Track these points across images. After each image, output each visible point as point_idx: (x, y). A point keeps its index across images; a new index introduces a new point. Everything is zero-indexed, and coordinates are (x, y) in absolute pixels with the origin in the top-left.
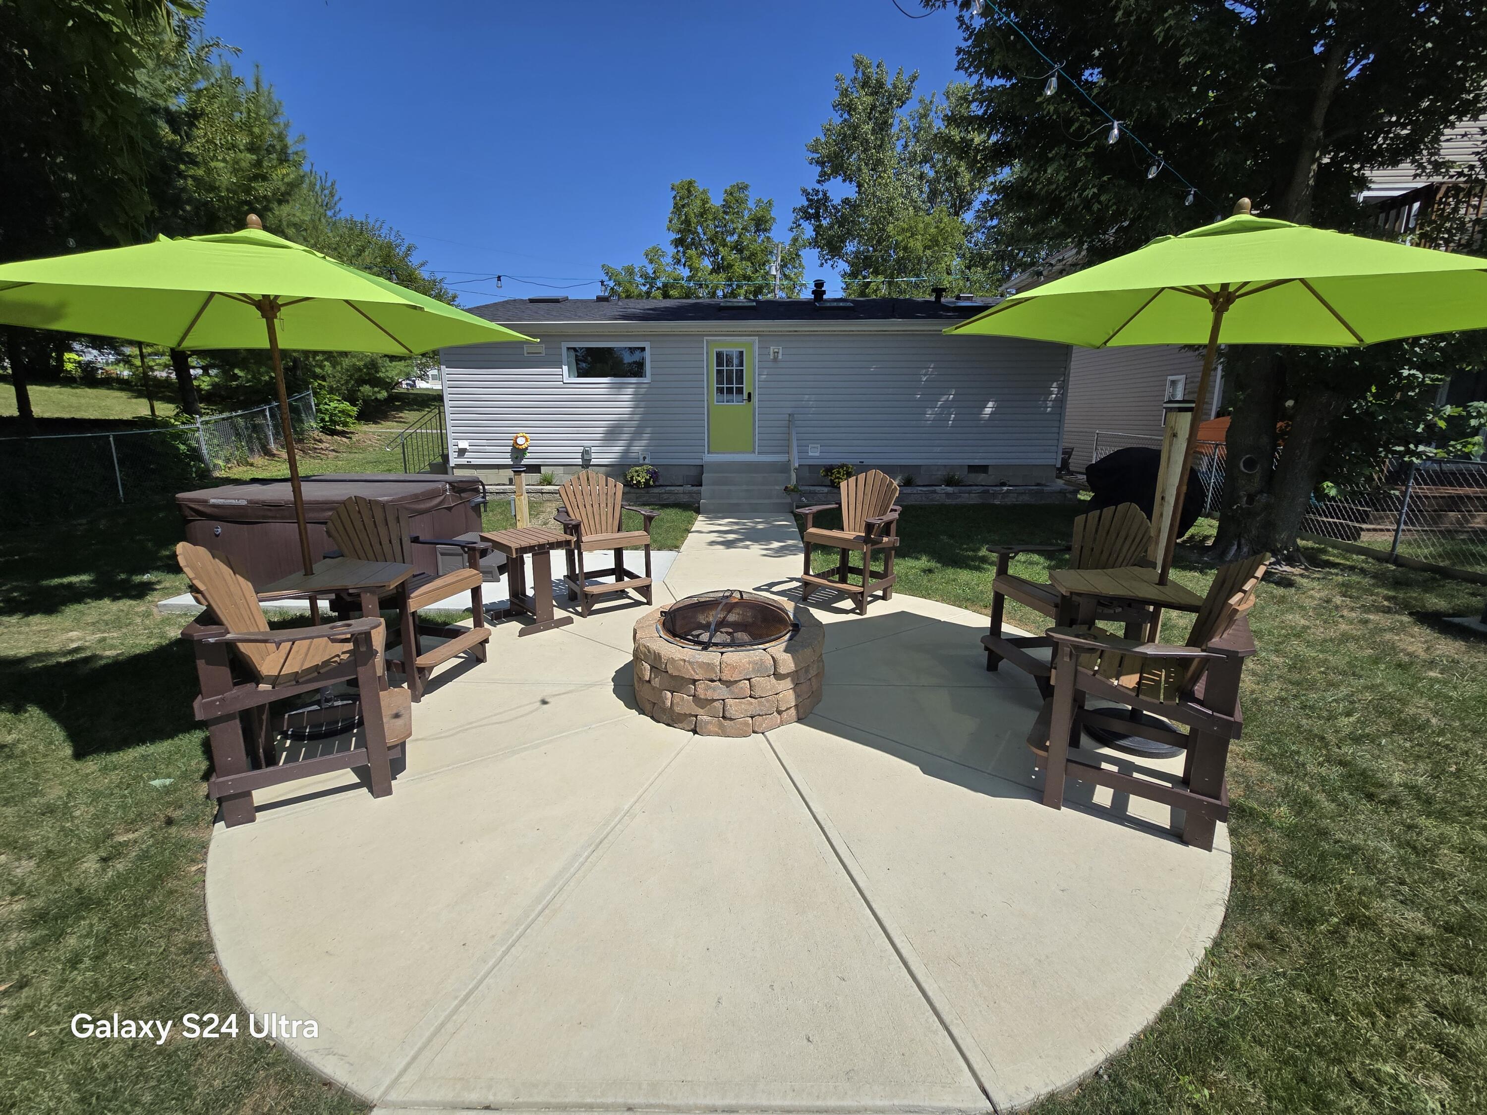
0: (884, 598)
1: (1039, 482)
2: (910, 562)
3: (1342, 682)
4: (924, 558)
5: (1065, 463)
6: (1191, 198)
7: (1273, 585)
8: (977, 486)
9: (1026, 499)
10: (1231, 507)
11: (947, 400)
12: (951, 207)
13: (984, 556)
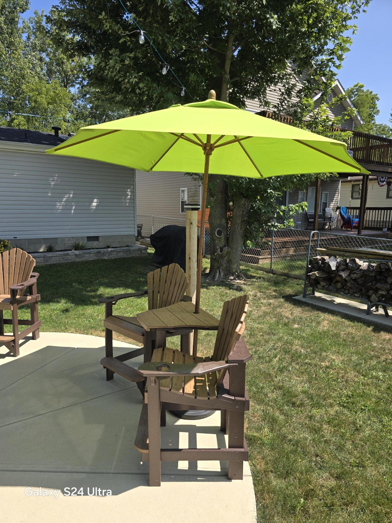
0: (33, 338)
1: (128, 244)
2: (54, 306)
3: (269, 339)
4: (63, 301)
5: (139, 233)
6: (183, 92)
7: (235, 291)
8: (93, 249)
9: (121, 255)
10: (214, 254)
11: (69, 197)
12: (62, 82)
13: (101, 294)
